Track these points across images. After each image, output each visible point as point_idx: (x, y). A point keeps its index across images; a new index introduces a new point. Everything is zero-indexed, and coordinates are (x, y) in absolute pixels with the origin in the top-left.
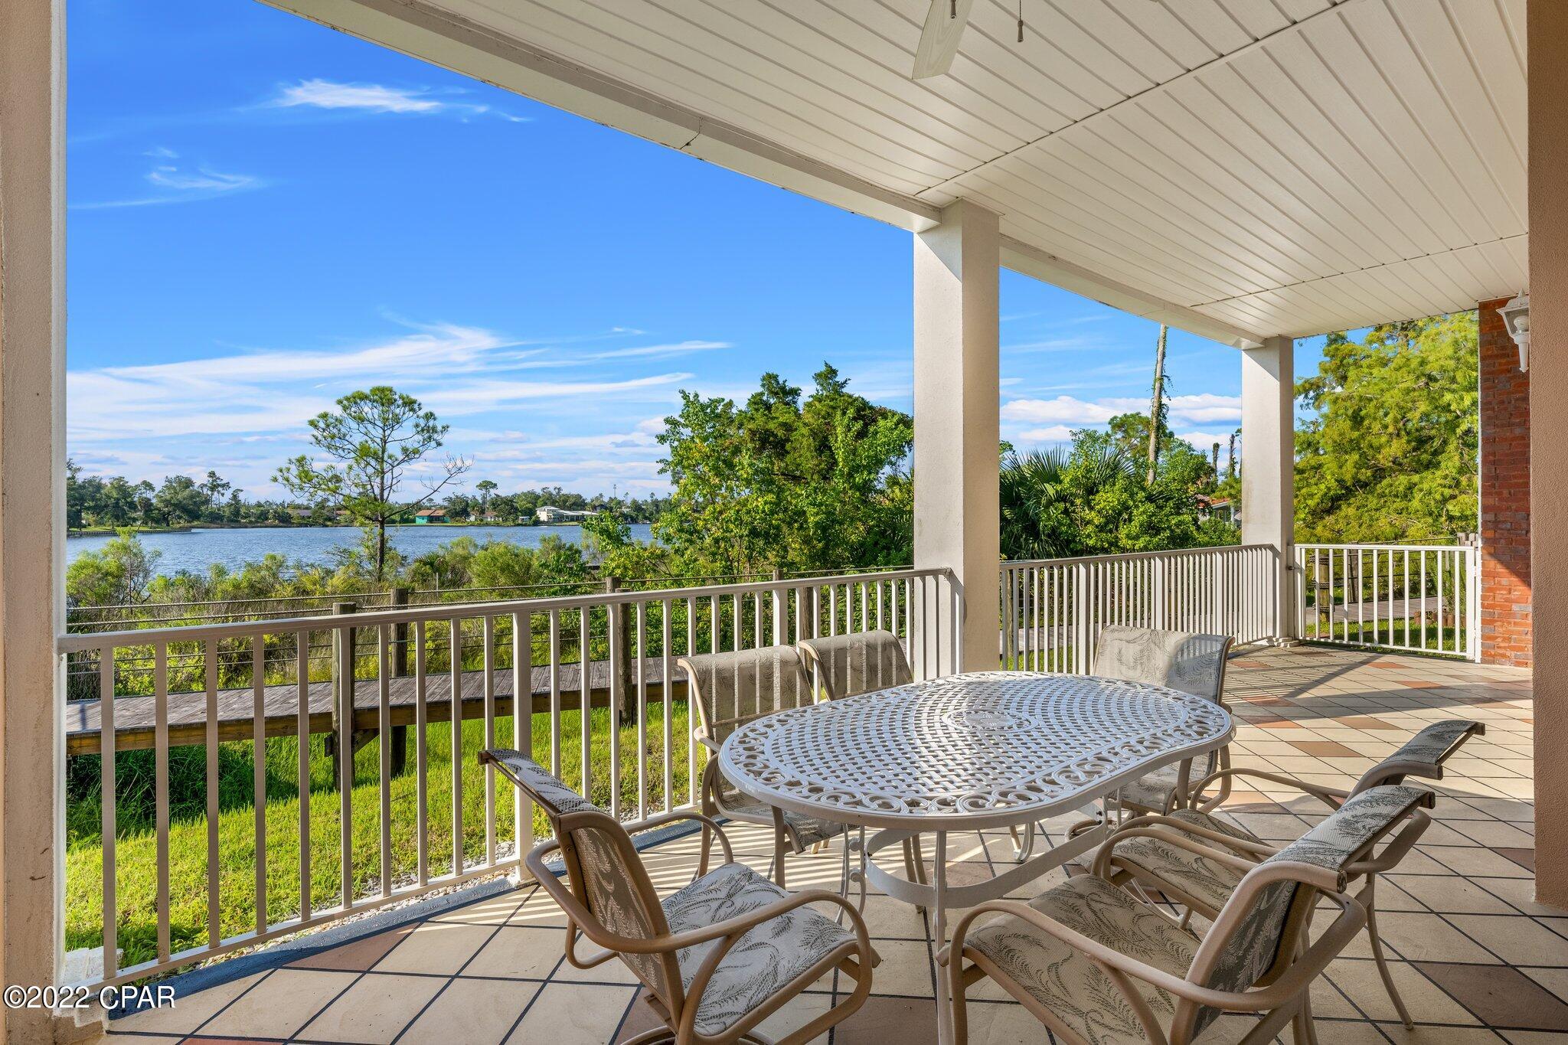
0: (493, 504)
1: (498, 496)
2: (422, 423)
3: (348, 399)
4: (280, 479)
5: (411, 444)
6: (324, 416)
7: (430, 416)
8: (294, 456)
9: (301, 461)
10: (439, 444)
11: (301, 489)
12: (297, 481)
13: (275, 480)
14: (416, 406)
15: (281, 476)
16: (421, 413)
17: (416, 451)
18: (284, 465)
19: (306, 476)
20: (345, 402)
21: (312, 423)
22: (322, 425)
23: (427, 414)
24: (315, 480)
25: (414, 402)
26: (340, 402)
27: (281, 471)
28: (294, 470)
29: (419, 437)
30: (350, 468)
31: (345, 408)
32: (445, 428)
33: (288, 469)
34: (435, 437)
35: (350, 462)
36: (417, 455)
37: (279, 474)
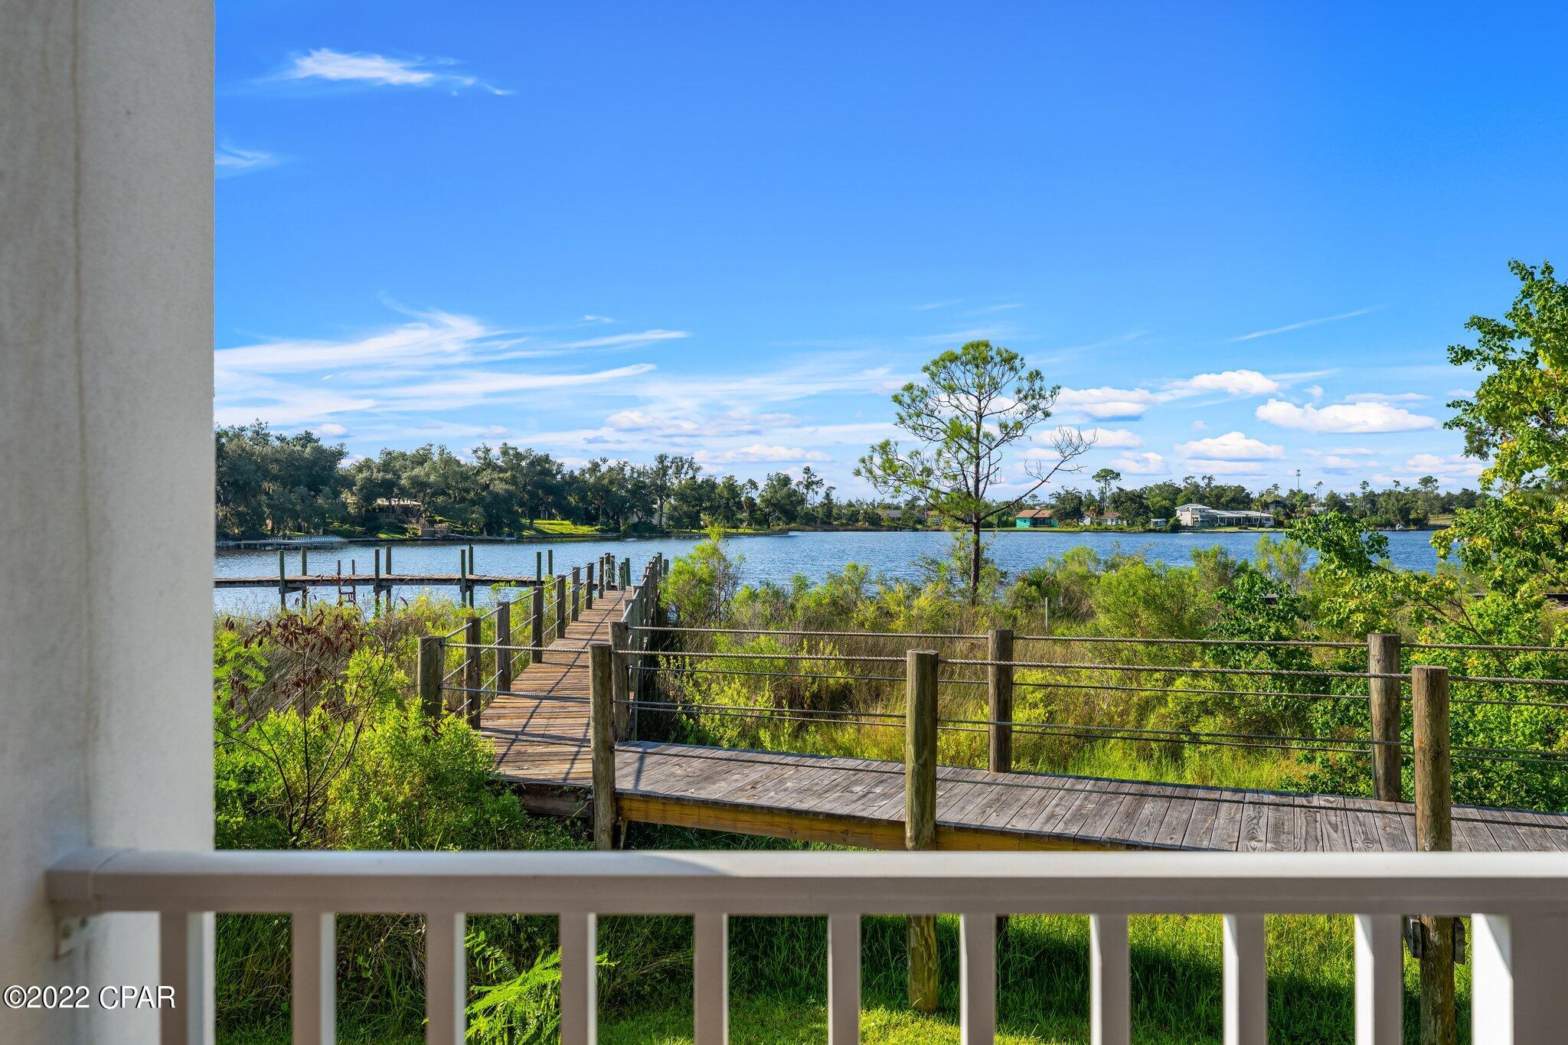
0: (1115, 502)
1: (1121, 490)
2: (1026, 385)
3: (935, 363)
4: (863, 471)
5: (1010, 419)
6: (909, 388)
7: (1036, 375)
8: (878, 441)
9: (884, 448)
10: (1047, 415)
11: (885, 483)
12: (879, 472)
13: (858, 473)
14: (1018, 364)
15: (864, 468)
16: (1024, 374)
17: (1019, 425)
18: (866, 454)
19: (889, 466)
20: (933, 368)
21: (897, 399)
22: (907, 400)
23: (1031, 374)
24: (900, 472)
25: (1015, 357)
26: (926, 369)
27: (863, 461)
28: (878, 460)
29: (1022, 407)
30: (940, 453)
31: (933, 376)
32: (1055, 390)
33: (871, 458)
34: (1043, 404)
35: (939, 445)
36: (1020, 432)
37: (861, 465)
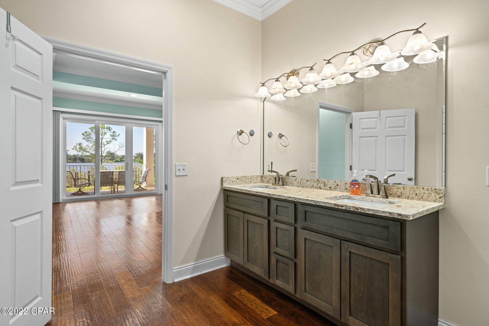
2: (112, 134)
3: (92, 128)
4: (74, 148)
5: (108, 140)
6: (86, 132)
7: (114, 132)
8: (78, 143)
9: (80, 144)
10: (116, 140)
11: (80, 151)
12: (78, 149)
13: (73, 149)
14: (111, 129)
15: (75, 148)
16: (112, 131)
17: (110, 141)
18: (75, 145)
19: (81, 148)
21: (83, 134)
22: (85, 135)
23: (113, 132)
24: (83, 149)
27: (75, 147)
28: (78, 147)
29: (111, 138)
31: (92, 130)
33: (77, 146)
34: (116, 138)
35: (92, 144)
36: (110, 143)
37: (74, 147)
